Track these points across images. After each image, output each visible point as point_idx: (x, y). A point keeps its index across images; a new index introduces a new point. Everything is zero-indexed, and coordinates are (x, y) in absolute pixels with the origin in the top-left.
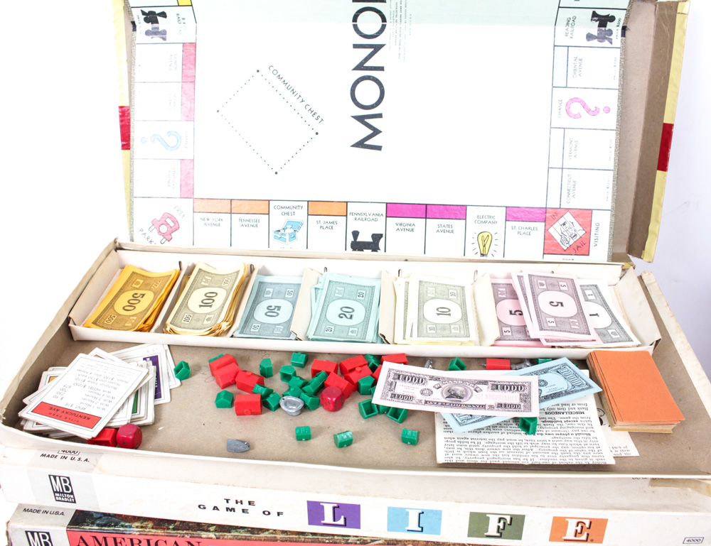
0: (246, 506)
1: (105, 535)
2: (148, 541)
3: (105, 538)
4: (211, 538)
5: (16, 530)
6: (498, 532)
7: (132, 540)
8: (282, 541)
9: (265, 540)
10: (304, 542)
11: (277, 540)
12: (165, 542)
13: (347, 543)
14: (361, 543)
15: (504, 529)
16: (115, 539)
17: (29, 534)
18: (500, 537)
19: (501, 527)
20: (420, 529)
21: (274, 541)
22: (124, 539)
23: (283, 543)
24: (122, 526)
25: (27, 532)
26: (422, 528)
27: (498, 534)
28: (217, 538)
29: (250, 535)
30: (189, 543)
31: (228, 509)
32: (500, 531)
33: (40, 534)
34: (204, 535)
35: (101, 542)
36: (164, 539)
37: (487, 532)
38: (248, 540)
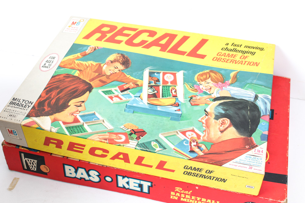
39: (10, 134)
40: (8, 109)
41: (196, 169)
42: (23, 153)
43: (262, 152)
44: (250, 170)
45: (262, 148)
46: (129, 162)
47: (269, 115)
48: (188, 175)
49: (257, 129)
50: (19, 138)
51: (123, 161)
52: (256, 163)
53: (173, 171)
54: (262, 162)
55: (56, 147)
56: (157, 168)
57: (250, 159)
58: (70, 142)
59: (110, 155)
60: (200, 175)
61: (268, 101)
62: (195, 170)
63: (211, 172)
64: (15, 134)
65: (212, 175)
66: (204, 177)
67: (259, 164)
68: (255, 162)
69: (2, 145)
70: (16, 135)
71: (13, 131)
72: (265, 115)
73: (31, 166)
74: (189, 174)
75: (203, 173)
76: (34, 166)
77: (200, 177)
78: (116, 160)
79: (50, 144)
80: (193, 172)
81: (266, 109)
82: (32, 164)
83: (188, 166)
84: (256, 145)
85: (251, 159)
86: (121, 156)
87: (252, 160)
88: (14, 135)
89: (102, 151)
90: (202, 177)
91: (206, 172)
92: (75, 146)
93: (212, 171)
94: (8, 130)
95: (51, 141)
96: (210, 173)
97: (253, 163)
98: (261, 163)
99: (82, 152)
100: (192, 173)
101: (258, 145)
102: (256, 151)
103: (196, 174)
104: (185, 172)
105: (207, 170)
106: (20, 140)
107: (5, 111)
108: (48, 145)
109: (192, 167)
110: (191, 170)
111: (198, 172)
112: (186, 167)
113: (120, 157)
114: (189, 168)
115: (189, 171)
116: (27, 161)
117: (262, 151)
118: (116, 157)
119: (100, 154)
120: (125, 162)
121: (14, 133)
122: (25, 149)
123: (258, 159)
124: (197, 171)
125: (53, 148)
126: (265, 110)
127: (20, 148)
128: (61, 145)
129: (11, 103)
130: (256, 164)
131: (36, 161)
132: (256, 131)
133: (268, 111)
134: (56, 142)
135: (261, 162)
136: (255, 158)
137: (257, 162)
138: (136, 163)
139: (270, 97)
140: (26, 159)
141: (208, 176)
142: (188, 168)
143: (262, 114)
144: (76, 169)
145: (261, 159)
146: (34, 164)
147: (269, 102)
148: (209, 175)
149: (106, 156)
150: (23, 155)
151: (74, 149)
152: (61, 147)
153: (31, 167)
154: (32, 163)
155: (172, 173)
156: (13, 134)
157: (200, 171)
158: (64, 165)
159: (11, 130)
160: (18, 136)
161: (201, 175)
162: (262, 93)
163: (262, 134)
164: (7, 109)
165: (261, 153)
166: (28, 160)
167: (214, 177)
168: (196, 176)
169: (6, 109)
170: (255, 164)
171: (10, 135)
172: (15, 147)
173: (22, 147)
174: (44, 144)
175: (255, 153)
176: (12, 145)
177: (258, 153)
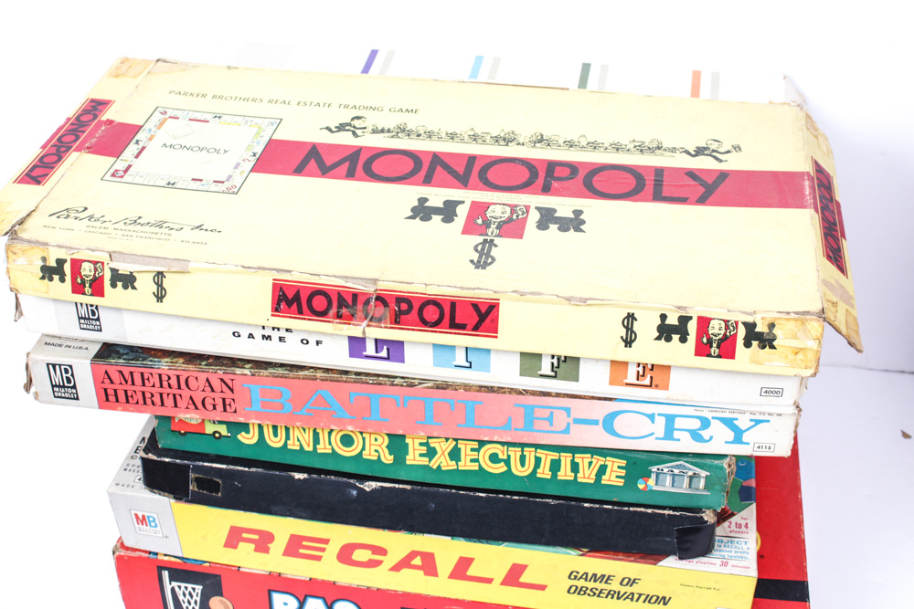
0: (282, 333)
1: (132, 369)
2: (178, 377)
3: (131, 373)
4: (246, 375)
5: (37, 362)
6: (553, 371)
7: (160, 375)
8: (322, 380)
9: (303, 379)
10: (346, 382)
11: (316, 379)
12: (197, 378)
13: (393, 385)
14: (408, 386)
15: (558, 367)
16: (142, 374)
17: (50, 366)
18: (555, 377)
19: (556, 364)
20: (468, 365)
21: (313, 379)
22: (151, 374)
23: (323, 382)
24: (151, 361)
25: (48, 365)
26: (471, 363)
27: (553, 374)
28: (252, 375)
29: (287, 372)
30: (222, 380)
31: (263, 336)
32: (555, 369)
33: (62, 367)
34: (238, 371)
35: (127, 378)
36: (195, 374)
37: (540, 370)
38: (286, 377)
39: (140, 525)
40: (133, 466)
41: (598, 576)
42: (165, 568)
43: (748, 528)
44: (724, 570)
45: (745, 519)
46: (435, 574)
48: (579, 593)
50: (161, 535)
51: (422, 572)
52: (736, 552)
53: (542, 588)
54: (748, 548)
55: (256, 550)
56: (505, 583)
57: (719, 544)
58: (291, 535)
59: (390, 560)
60: (606, 592)
62: (595, 581)
63: (634, 582)
64: (153, 524)
65: (635, 589)
66: (616, 595)
67: (743, 555)
68: (733, 550)
69: (114, 553)
70: (156, 526)
71: (148, 517)
73: (186, 600)
74: (582, 593)
75: (615, 586)
76: (192, 602)
77: (606, 597)
78: (405, 571)
79: (241, 545)
80: (591, 585)
82: (188, 596)
83: (578, 573)
84: (730, 512)
85: (722, 545)
86: (417, 561)
87: (726, 546)
88: (148, 527)
89: (370, 552)
90: (612, 598)
91: (621, 584)
92: (304, 543)
93: (635, 579)
94: (136, 515)
95: (245, 535)
96: (631, 585)
97: (730, 554)
99: (318, 558)
100: (587, 589)
101: (735, 513)
102: (733, 526)
103: (597, 589)
104: (571, 587)
105: (624, 579)
106: (164, 539)
107: (125, 470)
108: (236, 547)
109: (587, 574)
110: (586, 580)
111: (603, 586)
112: (574, 574)
113: (413, 562)
114: (581, 577)
115: (581, 583)
116: (177, 589)
117: (747, 524)
118: (405, 563)
119: (365, 560)
120: (426, 574)
121: (150, 522)
122: (173, 559)
123: (739, 543)
124: (601, 582)
125: (248, 553)
127: (160, 557)
128: (269, 545)
130: (736, 555)
131: (201, 587)
134: (256, 537)
135: (746, 550)
136: (731, 541)
137: (737, 550)
138: (454, 575)
140: (175, 584)
141: (626, 593)
142: (579, 576)
144: (301, 600)
145: (746, 542)
146: (194, 595)
148: (629, 589)
149: (379, 563)
150: (166, 574)
151: (302, 551)
152: (269, 548)
153: (187, 604)
154: (190, 594)
155: (540, 592)
156: (147, 525)
157: (606, 582)
158: (270, 592)
159: (143, 516)
160: (158, 528)
161: (610, 591)
163: (742, 486)
164: (131, 465)
166: (180, 587)
167: (640, 595)
168: (598, 596)
169: (128, 465)
170: (733, 554)
171: (137, 529)
172: (147, 555)
173: (165, 555)
174: (225, 546)
175: (731, 532)
176: (139, 550)
177: (736, 530)
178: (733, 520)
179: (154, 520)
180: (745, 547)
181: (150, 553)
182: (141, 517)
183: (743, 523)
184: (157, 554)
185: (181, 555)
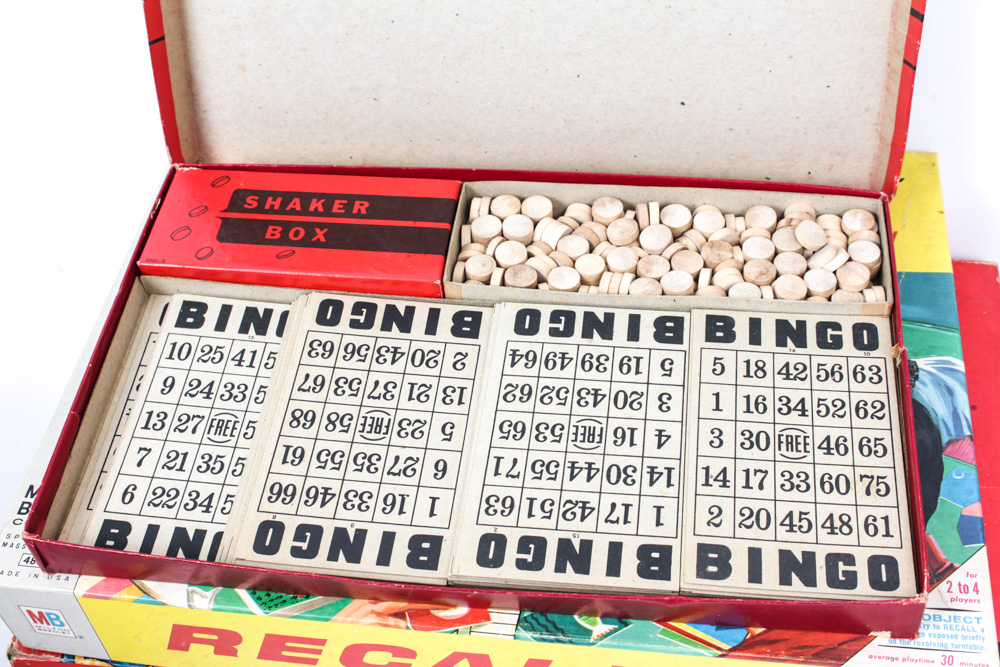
39: (39, 624)
40: (17, 537)
43: (977, 592)
45: (972, 576)
47: (971, 437)
49: (940, 497)
50: (72, 635)
52: (964, 638)
54: (983, 631)
55: (216, 652)
57: (937, 623)
58: (267, 635)
61: (957, 379)
64: (57, 622)
67: (976, 642)
68: (960, 633)
69: (9, 656)
70: (62, 625)
71: (48, 614)
72: (957, 440)
79: (192, 646)
81: (955, 415)
84: (948, 564)
85: (941, 624)
86: (464, 665)
87: (945, 627)
88: (51, 627)
89: (391, 654)
92: (288, 644)
94: (29, 612)
95: (196, 635)
97: (955, 641)
98: (982, 635)
99: (314, 662)
101: (956, 565)
102: (955, 588)
106: (79, 639)
107: (5, 545)
108: (186, 649)
117: (976, 585)
119: (384, 664)
121: (52, 620)
123: (968, 620)
125: (206, 656)
126: (954, 420)
127: (79, 661)
128: (236, 647)
129: (22, 508)
130: (964, 642)
132: (938, 508)
133: (964, 423)
134: (215, 637)
135: (979, 633)
136: (955, 617)
137: (965, 633)
139: (960, 365)
143: (945, 439)
145: (978, 619)
147: (961, 383)
151: (285, 653)
152: (236, 651)
156: (48, 624)
159: (40, 613)
160: (66, 627)
162: (928, 354)
163: (962, 516)
164: (13, 536)
165: (972, 595)
169: (9, 536)
170: (960, 641)
171: (36, 629)
172: (58, 659)
173: (85, 658)
174: (169, 648)
175: (952, 600)
176: (47, 652)
177: (961, 596)
178: (954, 577)
179: (58, 618)
180: (978, 628)
181: (62, 655)
182: (37, 615)
183: (970, 583)
184: (74, 657)
185: (108, 658)
